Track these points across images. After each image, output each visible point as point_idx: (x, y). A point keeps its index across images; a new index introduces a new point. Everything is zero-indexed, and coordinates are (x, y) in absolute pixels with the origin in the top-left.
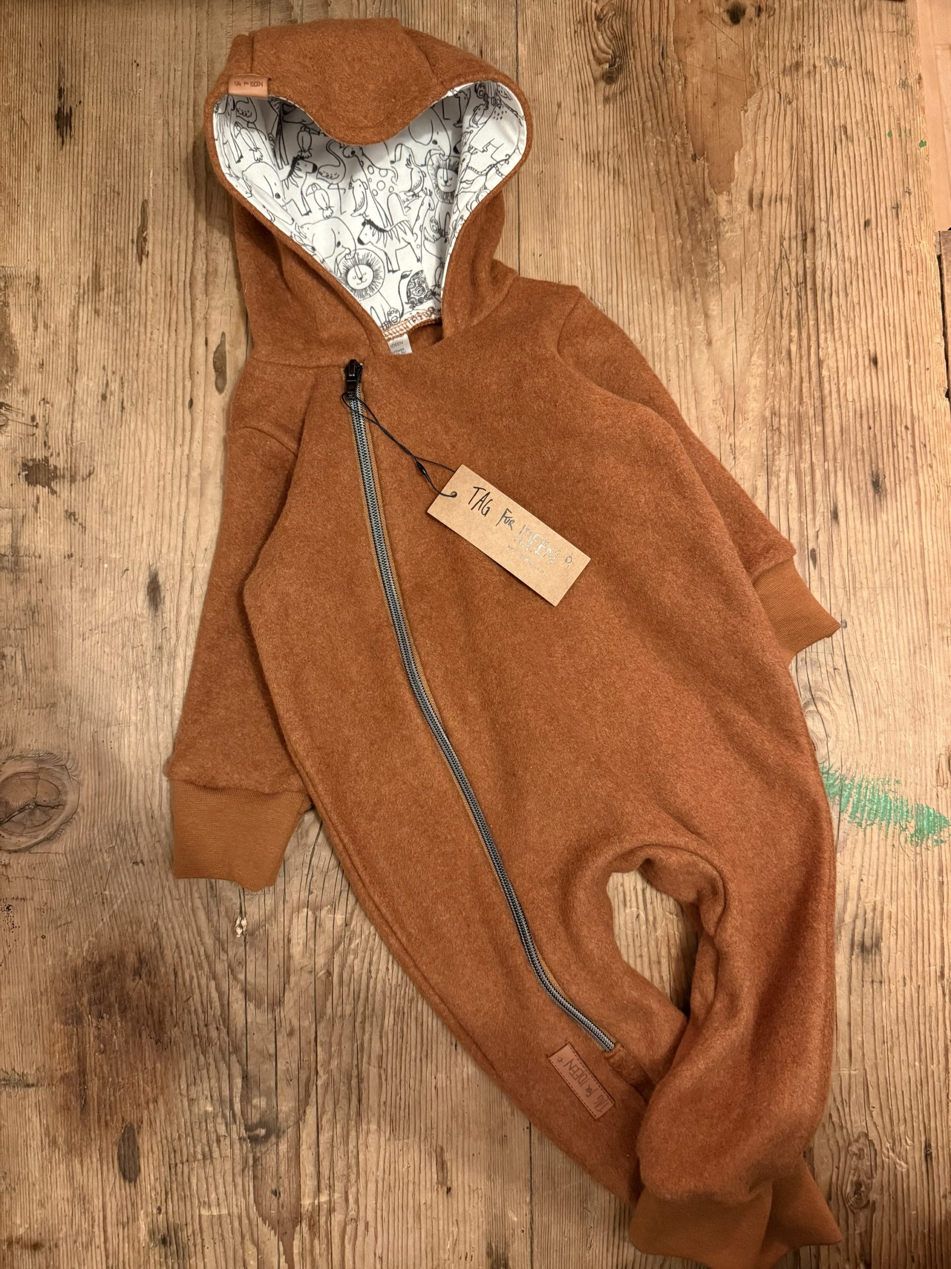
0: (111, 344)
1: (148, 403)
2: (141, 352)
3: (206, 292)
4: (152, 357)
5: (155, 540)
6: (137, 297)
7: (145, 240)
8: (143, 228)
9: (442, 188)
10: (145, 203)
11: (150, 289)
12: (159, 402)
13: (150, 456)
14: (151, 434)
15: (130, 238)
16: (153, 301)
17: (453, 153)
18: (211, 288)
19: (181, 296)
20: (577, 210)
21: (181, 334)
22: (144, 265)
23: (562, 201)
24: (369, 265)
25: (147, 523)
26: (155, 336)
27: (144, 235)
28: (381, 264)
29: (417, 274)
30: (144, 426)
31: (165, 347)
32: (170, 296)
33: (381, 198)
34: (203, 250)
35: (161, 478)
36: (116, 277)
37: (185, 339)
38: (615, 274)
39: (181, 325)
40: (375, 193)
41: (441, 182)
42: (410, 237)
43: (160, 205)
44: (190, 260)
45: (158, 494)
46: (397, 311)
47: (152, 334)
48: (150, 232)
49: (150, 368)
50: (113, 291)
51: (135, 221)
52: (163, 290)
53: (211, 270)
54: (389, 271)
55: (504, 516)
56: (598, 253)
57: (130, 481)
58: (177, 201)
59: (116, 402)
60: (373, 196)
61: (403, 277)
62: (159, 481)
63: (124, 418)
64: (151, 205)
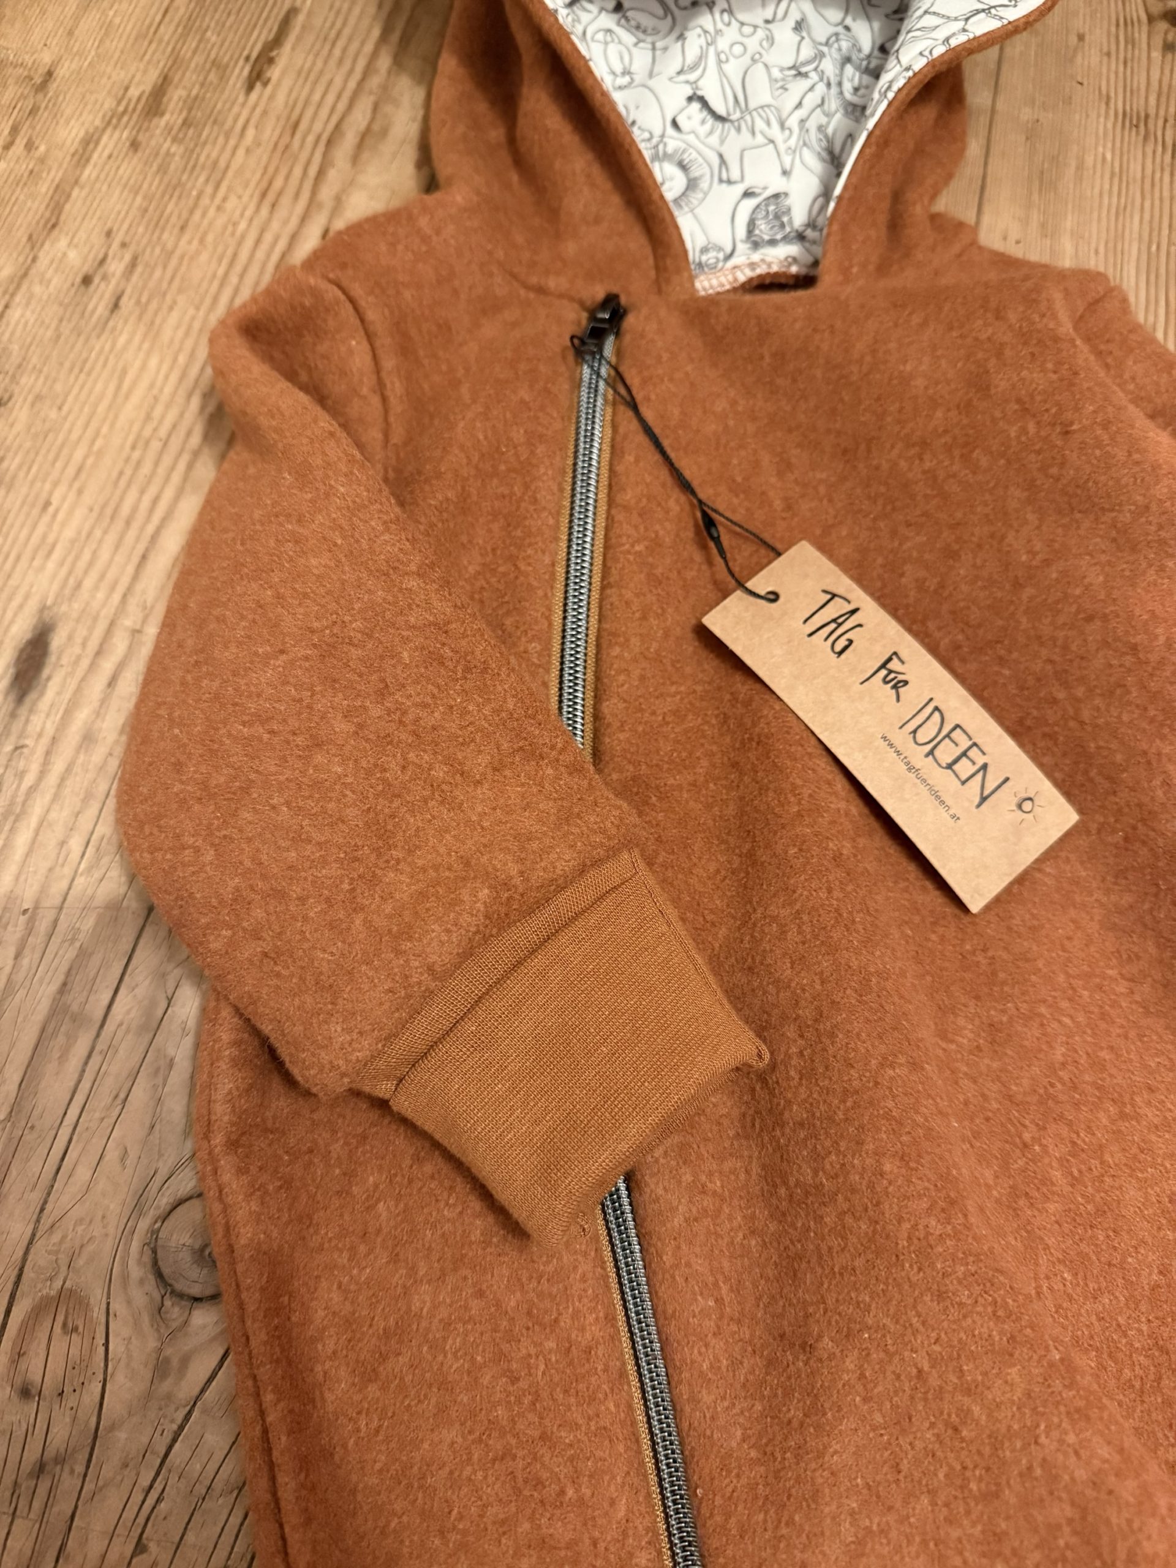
0: (139, 199)
1: (171, 308)
2: (191, 225)
3: (355, 159)
4: (210, 238)
5: (77, 558)
6: (221, 140)
7: (271, 61)
8: (277, 41)
9: (848, 96)
10: (292, 12)
11: (251, 132)
12: (191, 311)
13: (135, 399)
14: (153, 362)
15: (245, 53)
16: (248, 151)
17: (876, 53)
18: (365, 155)
19: (304, 156)
20: (1097, 191)
21: (282, 212)
22: (254, 95)
23: (1071, 171)
24: (683, 166)
25: (75, 523)
26: (229, 205)
27: (274, 54)
28: (707, 170)
29: (776, 196)
30: (146, 346)
31: (242, 226)
32: (283, 150)
33: (734, 69)
34: (372, 98)
35: (140, 445)
36: (192, 103)
37: (286, 222)
38: (1162, 303)
39: (286, 200)
40: (723, 57)
41: (848, 87)
42: (775, 132)
43: (318, 22)
44: (341, 107)
45: (121, 473)
46: (720, 249)
47: (225, 199)
48: (285, 55)
49: (198, 253)
50: (180, 121)
51: (265, 32)
52: (274, 139)
53: (376, 127)
54: (721, 181)
55: (883, 666)
56: (1133, 264)
57: (74, 436)
58: (352, 21)
59: (107, 295)
60: (720, 62)
61: (747, 194)
62: (133, 448)
63: (111, 324)
64: (301, 18)
